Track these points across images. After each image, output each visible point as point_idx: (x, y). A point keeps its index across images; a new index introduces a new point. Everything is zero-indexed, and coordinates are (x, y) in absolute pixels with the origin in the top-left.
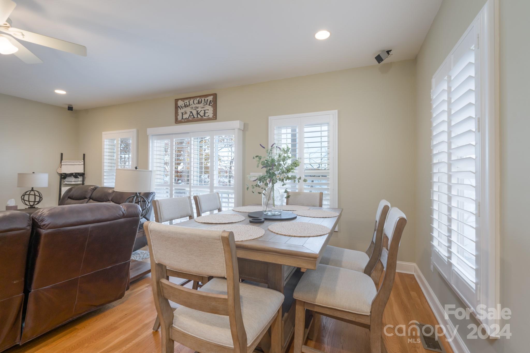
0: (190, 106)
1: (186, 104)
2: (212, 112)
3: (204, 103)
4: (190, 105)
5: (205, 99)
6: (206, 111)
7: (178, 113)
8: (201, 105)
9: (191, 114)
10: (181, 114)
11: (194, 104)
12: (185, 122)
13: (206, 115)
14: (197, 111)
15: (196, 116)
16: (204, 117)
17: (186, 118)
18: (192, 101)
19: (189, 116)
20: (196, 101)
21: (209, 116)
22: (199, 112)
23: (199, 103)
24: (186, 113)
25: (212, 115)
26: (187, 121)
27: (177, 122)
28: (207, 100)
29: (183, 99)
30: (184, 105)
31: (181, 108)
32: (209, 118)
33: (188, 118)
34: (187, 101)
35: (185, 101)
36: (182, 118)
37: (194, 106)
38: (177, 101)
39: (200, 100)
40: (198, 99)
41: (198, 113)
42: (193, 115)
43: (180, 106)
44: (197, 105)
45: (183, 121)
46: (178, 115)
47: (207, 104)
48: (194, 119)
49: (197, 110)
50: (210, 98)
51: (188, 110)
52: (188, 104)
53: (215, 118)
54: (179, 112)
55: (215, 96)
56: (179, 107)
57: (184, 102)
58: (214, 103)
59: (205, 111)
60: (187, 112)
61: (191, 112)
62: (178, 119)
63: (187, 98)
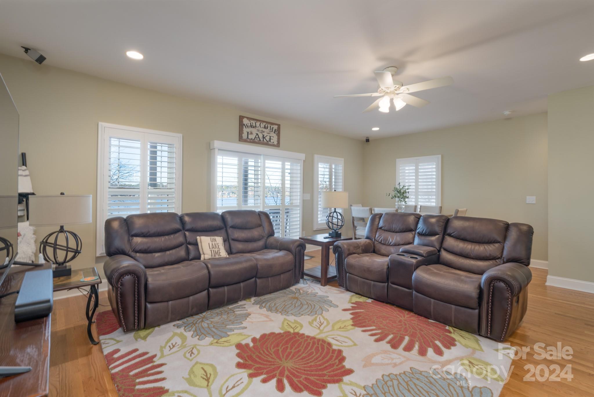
1: (252, 124)
2: (277, 140)
3: (270, 130)
4: (256, 127)
5: (270, 126)
6: (272, 138)
7: (243, 130)
8: (267, 130)
9: (257, 136)
10: (247, 133)
11: (260, 126)
12: (250, 142)
13: (271, 141)
15: (262, 140)
16: (269, 142)
17: (252, 139)
18: (258, 124)
19: (255, 137)
20: (263, 125)
21: (274, 142)
23: (265, 127)
24: (251, 133)
25: (277, 142)
26: (252, 142)
27: (241, 139)
28: (273, 128)
29: (249, 119)
30: (249, 125)
31: (247, 127)
32: (274, 144)
33: (254, 139)
34: (254, 122)
35: (252, 122)
36: (248, 138)
37: (261, 129)
38: (241, 118)
39: (266, 125)
40: (264, 124)
41: (264, 137)
42: (259, 138)
43: (245, 125)
44: (264, 130)
45: (247, 141)
46: (243, 133)
47: (272, 131)
48: (260, 142)
49: (264, 134)
50: (275, 127)
51: (254, 131)
52: (254, 125)
53: (278, 145)
55: (279, 126)
56: (244, 125)
57: (250, 121)
58: (278, 132)
60: (253, 133)
61: (257, 134)
62: (242, 137)
63: (254, 119)
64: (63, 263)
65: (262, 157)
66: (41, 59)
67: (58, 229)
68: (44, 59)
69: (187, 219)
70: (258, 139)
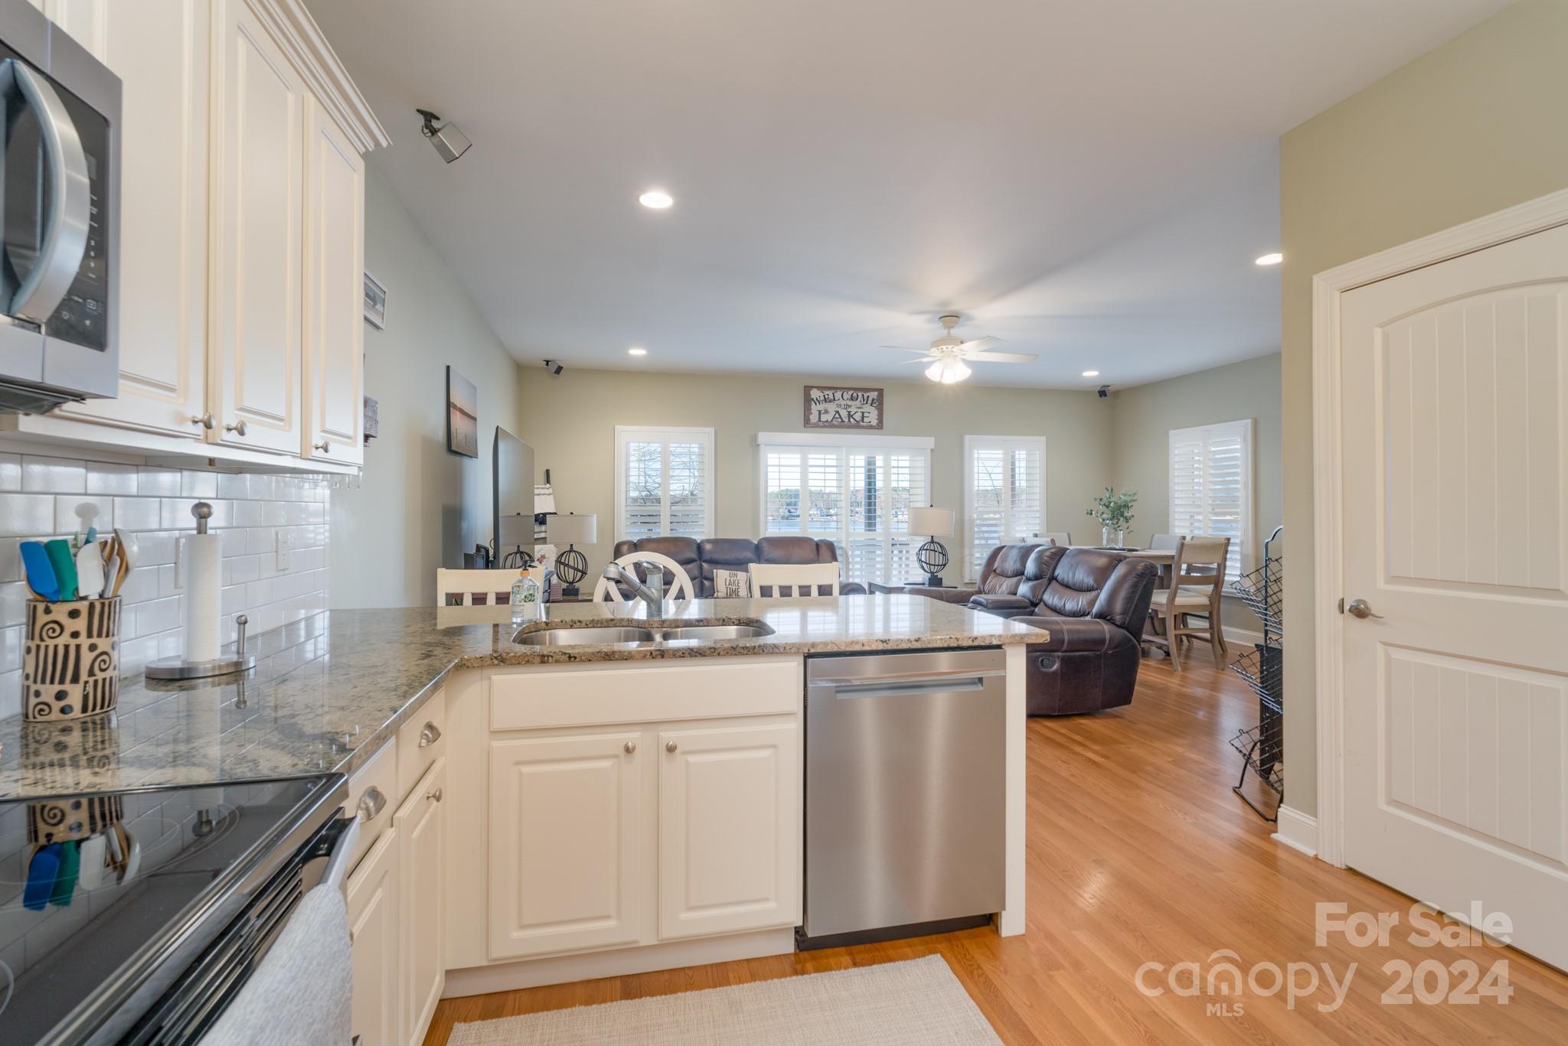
0: (836, 402)
1: (826, 397)
2: (877, 417)
3: (862, 401)
4: (834, 400)
5: (863, 395)
6: (866, 415)
7: (811, 410)
8: (857, 403)
9: (837, 416)
10: (818, 413)
11: (843, 398)
12: (824, 427)
13: (866, 420)
14: (849, 412)
15: (847, 420)
16: (862, 423)
17: (828, 421)
18: (838, 395)
19: (834, 418)
20: (846, 396)
21: (870, 422)
22: (851, 413)
23: (852, 399)
24: (826, 412)
25: (877, 421)
26: (829, 425)
27: (808, 424)
28: (868, 397)
29: (821, 388)
30: (822, 398)
31: (818, 403)
32: (871, 426)
33: (832, 421)
34: (830, 393)
35: (826, 392)
36: (820, 420)
37: (845, 402)
38: (807, 389)
39: (855, 395)
40: (850, 393)
41: (850, 416)
42: (841, 417)
43: (815, 399)
44: (850, 403)
45: (820, 425)
46: (812, 413)
47: (867, 403)
48: (842, 424)
49: (849, 410)
50: (874, 395)
51: (832, 408)
52: (831, 397)
53: (880, 425)
54: (812, 407)
55: (881, 391)
56: (813, 399)
57: (823, 392)
58: (879, 403)
59: (863, 413)
60: (830, 411)
61: (837, 412)
62: (810, 420)
63: (829, 388)
64: (572, 583)
65: (844, 449)
66: (559, 370)
67: (568, 548)
68: (562, 368)
69: (708, 547)
70: (840, 420)
